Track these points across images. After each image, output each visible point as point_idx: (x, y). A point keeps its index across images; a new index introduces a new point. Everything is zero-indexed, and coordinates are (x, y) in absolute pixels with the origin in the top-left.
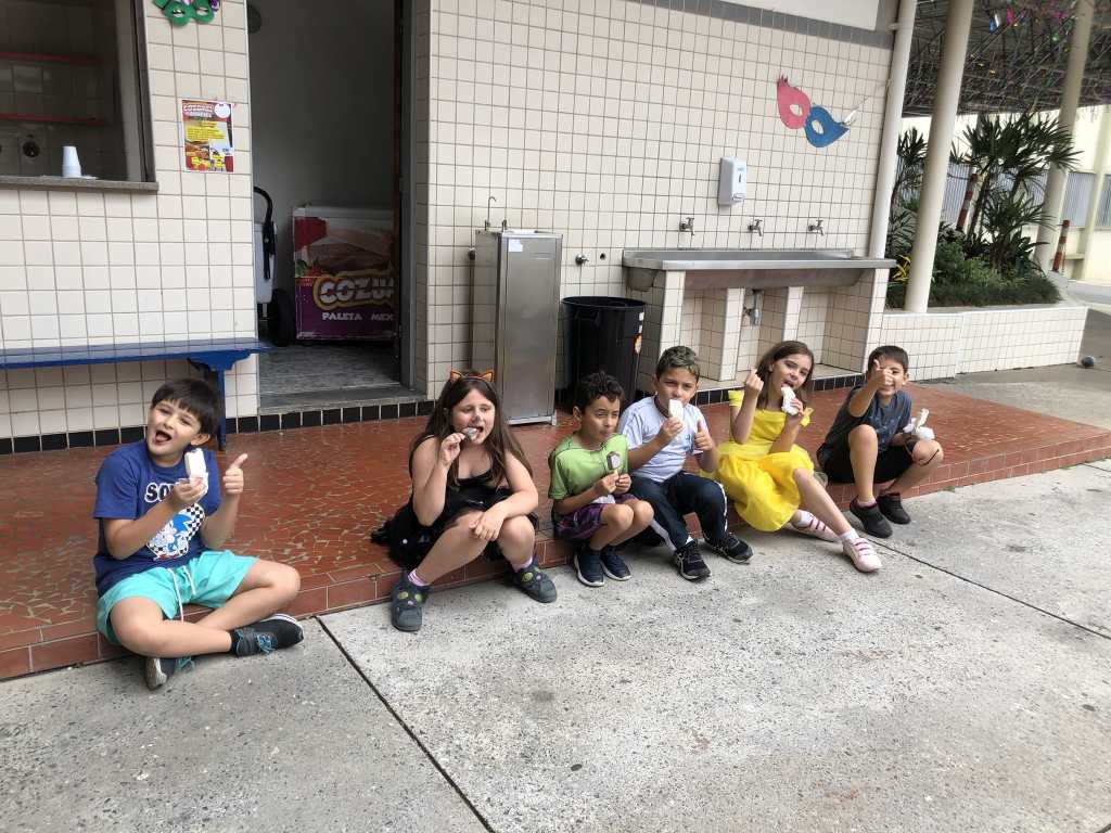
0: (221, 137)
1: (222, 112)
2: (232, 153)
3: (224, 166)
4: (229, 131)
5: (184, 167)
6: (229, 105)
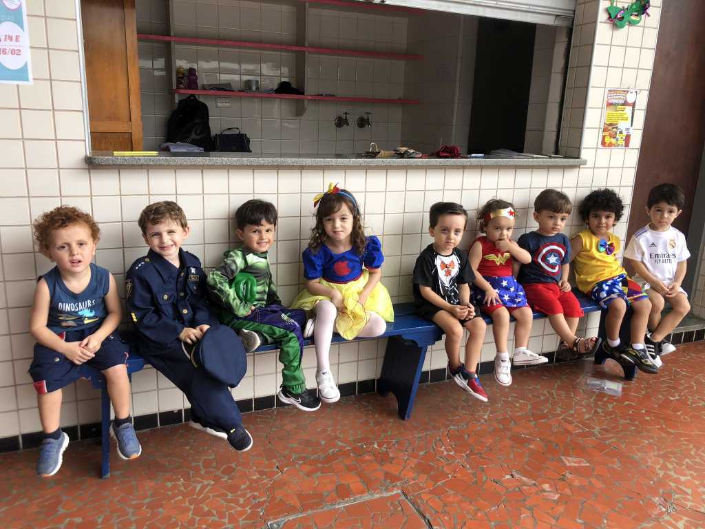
0: (627, 118)
1: (630, 98)
2: (631, 131)
3: (624, 143)
4: (633, 114)
5: (600, 146)
6: (636, 92)
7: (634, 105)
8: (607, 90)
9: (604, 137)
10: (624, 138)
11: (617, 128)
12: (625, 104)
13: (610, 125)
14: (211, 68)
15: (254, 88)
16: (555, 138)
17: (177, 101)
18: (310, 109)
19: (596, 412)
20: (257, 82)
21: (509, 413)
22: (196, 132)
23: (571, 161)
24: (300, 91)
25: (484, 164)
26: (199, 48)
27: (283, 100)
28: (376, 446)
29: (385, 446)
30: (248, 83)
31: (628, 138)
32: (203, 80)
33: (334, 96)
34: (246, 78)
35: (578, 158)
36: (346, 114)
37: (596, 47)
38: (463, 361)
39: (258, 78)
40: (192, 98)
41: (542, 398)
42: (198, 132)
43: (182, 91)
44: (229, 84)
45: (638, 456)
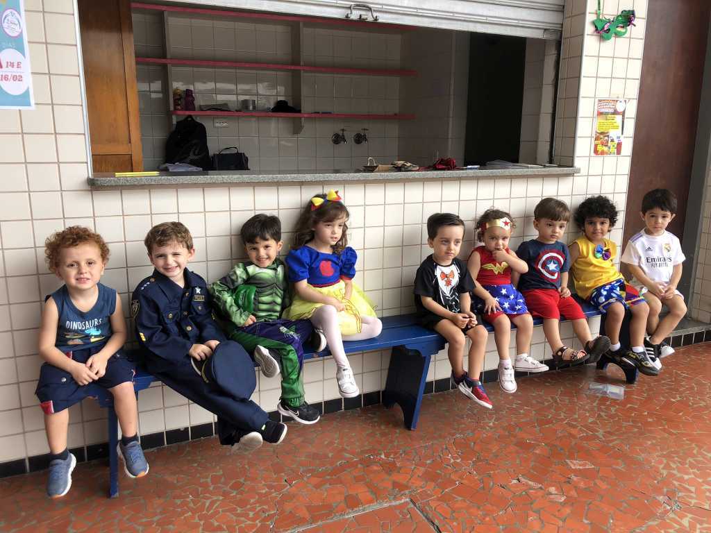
0: (617, 127)
1: (620, 108)
2: (622, 139)
3: (615, 151)
4: (623, 122)
5: (592, 154)
6: (625, 101)
7: (623, 114)
8: (597, 100)
9: (596, 146)
10: (616, 145)
11: (608, 136)
12: (615, 113)
13: (602, 133)
14: (207, 89)
15: (251, 108)
16: (548, 147)
17: (174, 122)
18: (307, 127)
19: (599, 416)
20: (254, 101)
21: (514, 420)
22: (194, 153)
23: (566, 170)
24: (296, 110)
25: (480, 175)
26: (195, 69)
27: (280, 119)
28: (383, 456)
29: (392, 456)
30: (245, 103)
31: (619, 145)
32: (199, 101)
33: (330, 113)
34: (242, 98)
35: (572, 166)
36: (343, 130)
37: (584, 59)
38: (466, 369)
39: (255, 98)
40: (190, 119)
41: (546, 404)
42: (196, 153)
43: (179, 112)
44: (226, 105)
45: (641, 457)
